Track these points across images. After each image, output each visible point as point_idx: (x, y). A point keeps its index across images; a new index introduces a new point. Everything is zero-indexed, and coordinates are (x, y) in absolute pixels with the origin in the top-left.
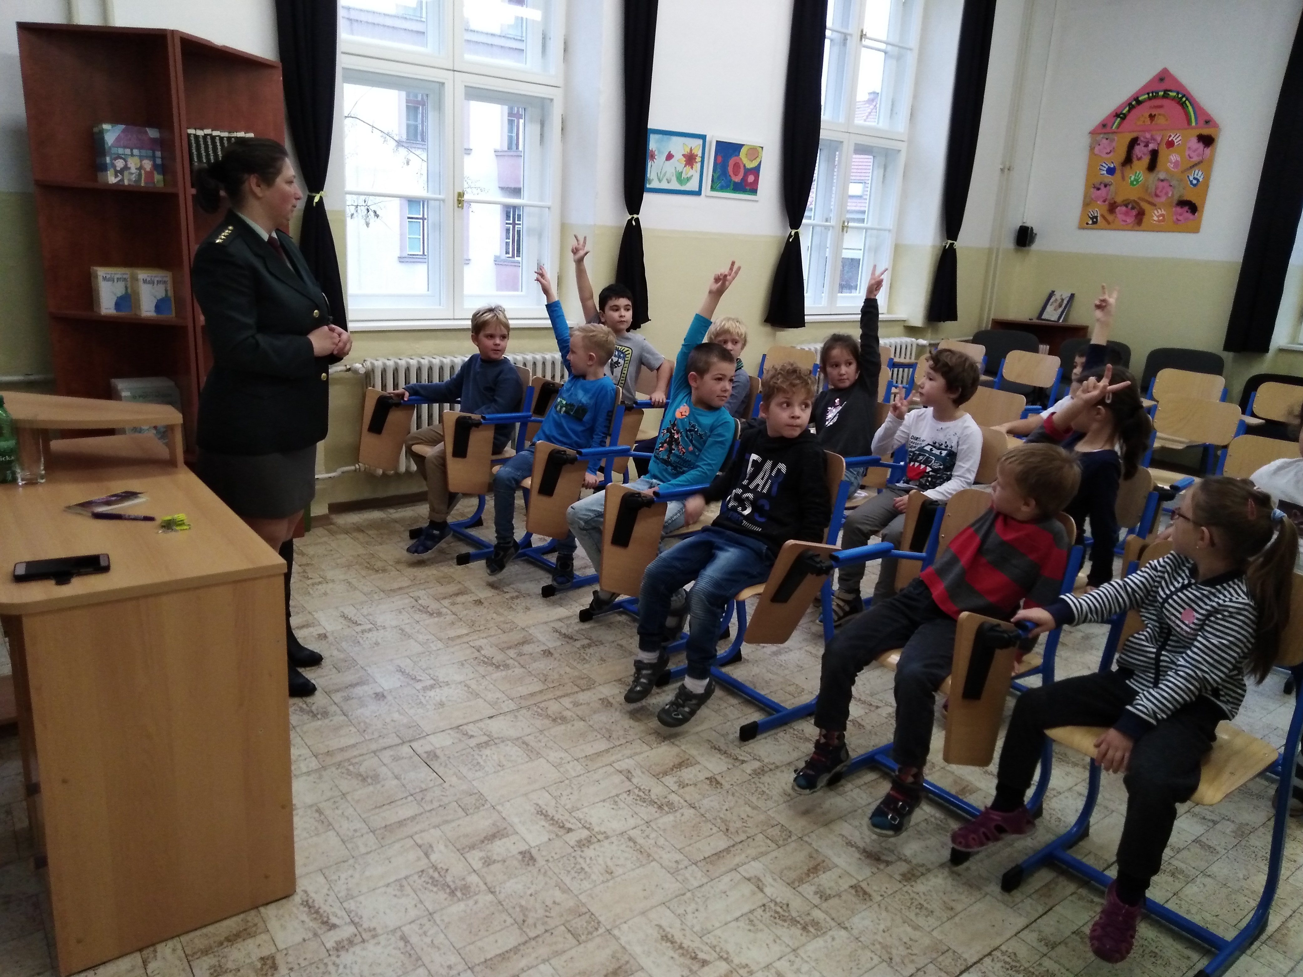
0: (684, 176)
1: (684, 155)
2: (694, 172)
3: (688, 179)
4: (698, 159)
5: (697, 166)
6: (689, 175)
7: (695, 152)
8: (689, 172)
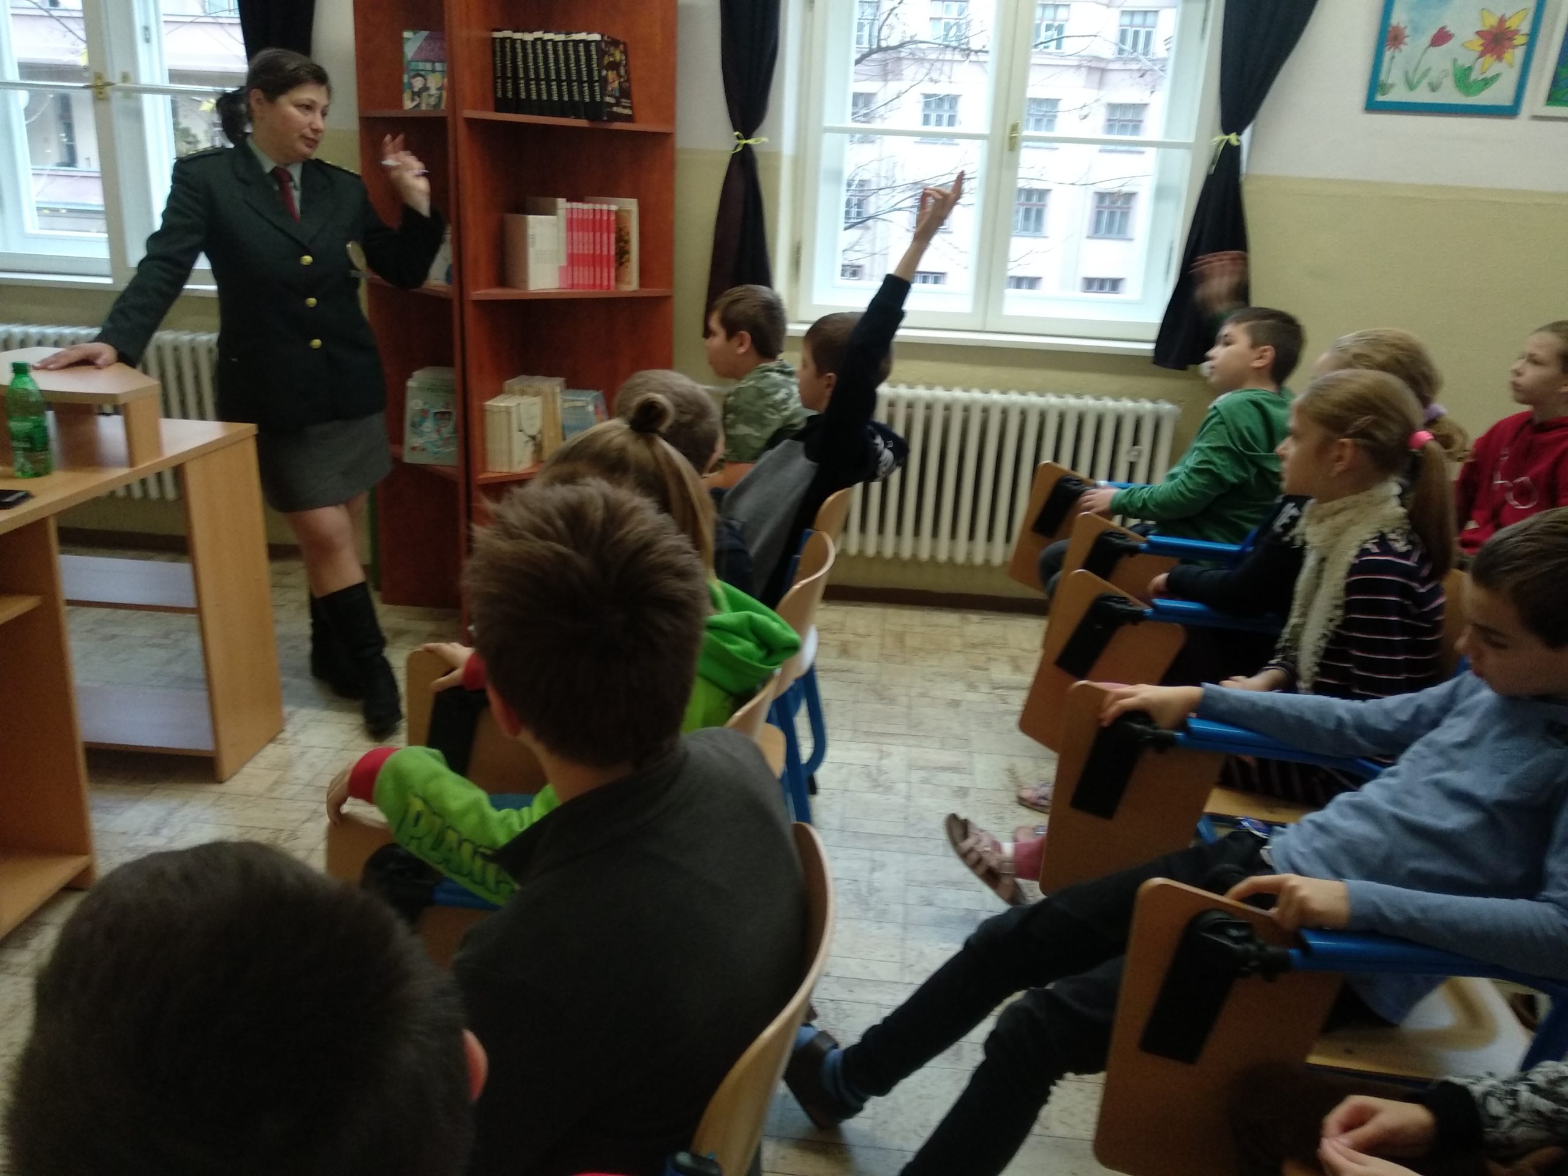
0: (1475, 75)
1: (1479, 33)
2: (1507, 69)
3: (1487, 82)
4: (1520, 40)
5: (1516, 55)
6: (1489, 75)
7: (1512, 24)
8: (1491, 66)
